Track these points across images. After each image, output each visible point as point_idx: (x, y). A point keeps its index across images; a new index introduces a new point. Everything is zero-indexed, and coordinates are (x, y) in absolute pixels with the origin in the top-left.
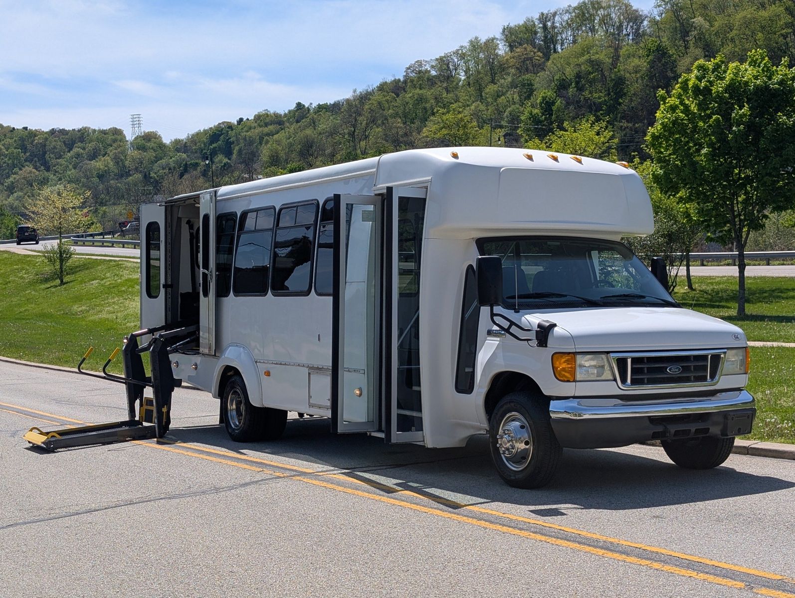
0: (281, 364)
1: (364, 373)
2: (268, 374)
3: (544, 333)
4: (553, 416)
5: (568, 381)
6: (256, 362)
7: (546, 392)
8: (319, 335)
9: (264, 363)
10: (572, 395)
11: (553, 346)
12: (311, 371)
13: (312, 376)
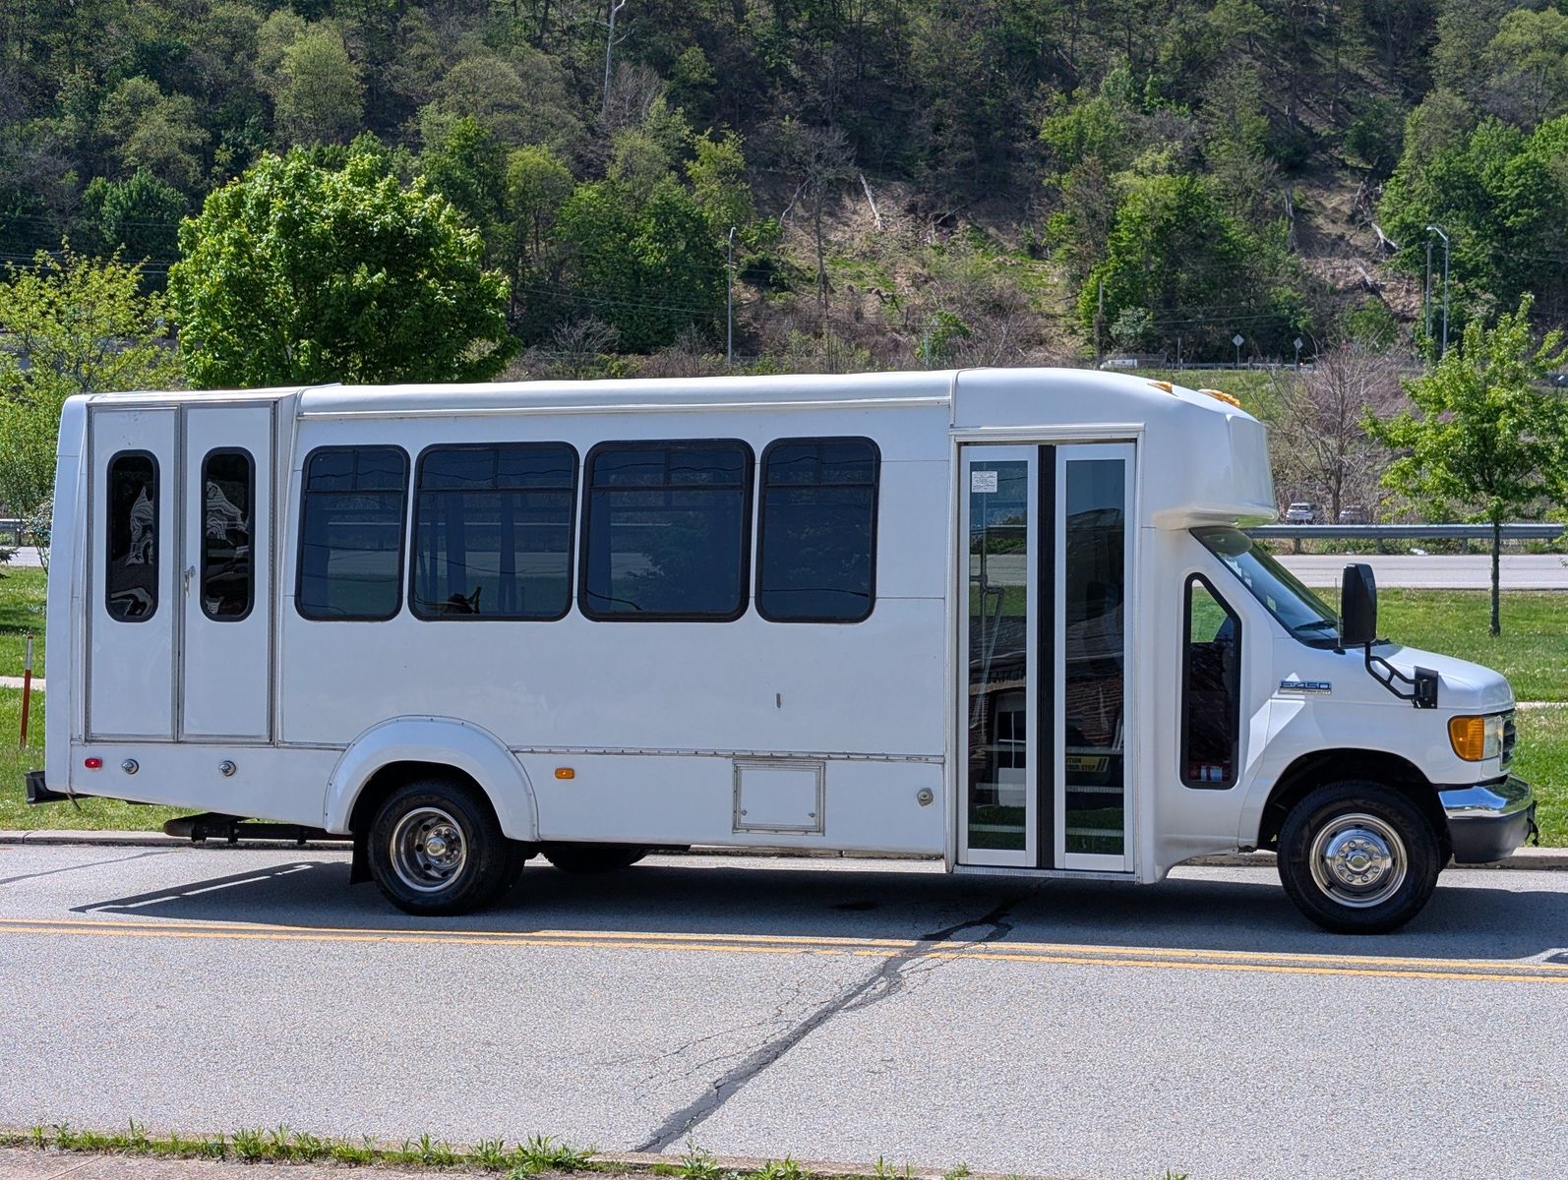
0: (623, 753)
1: (943, 764)
2: (565, 773)
3: (1426, 690)
4: (1450, 815)
5: (1477, 760)
6: (514, 752)
7: (1433, 779)
8: (778, 696)
9: (550, 752)
10: (1476, 781)
11: (1446, 708)
12: (741, 764)
13: (745, 774)
